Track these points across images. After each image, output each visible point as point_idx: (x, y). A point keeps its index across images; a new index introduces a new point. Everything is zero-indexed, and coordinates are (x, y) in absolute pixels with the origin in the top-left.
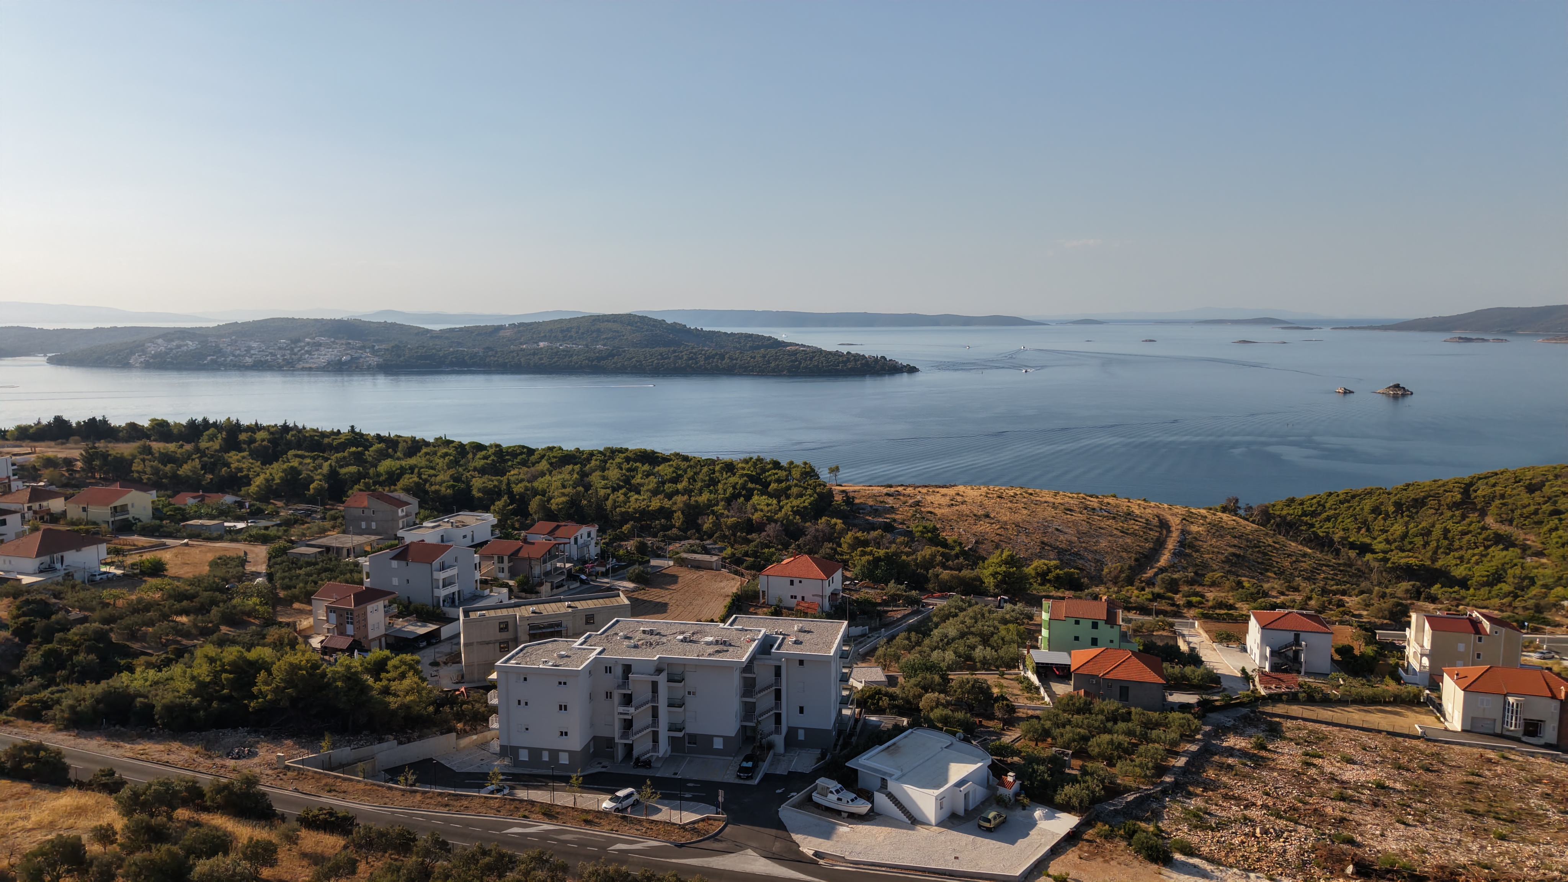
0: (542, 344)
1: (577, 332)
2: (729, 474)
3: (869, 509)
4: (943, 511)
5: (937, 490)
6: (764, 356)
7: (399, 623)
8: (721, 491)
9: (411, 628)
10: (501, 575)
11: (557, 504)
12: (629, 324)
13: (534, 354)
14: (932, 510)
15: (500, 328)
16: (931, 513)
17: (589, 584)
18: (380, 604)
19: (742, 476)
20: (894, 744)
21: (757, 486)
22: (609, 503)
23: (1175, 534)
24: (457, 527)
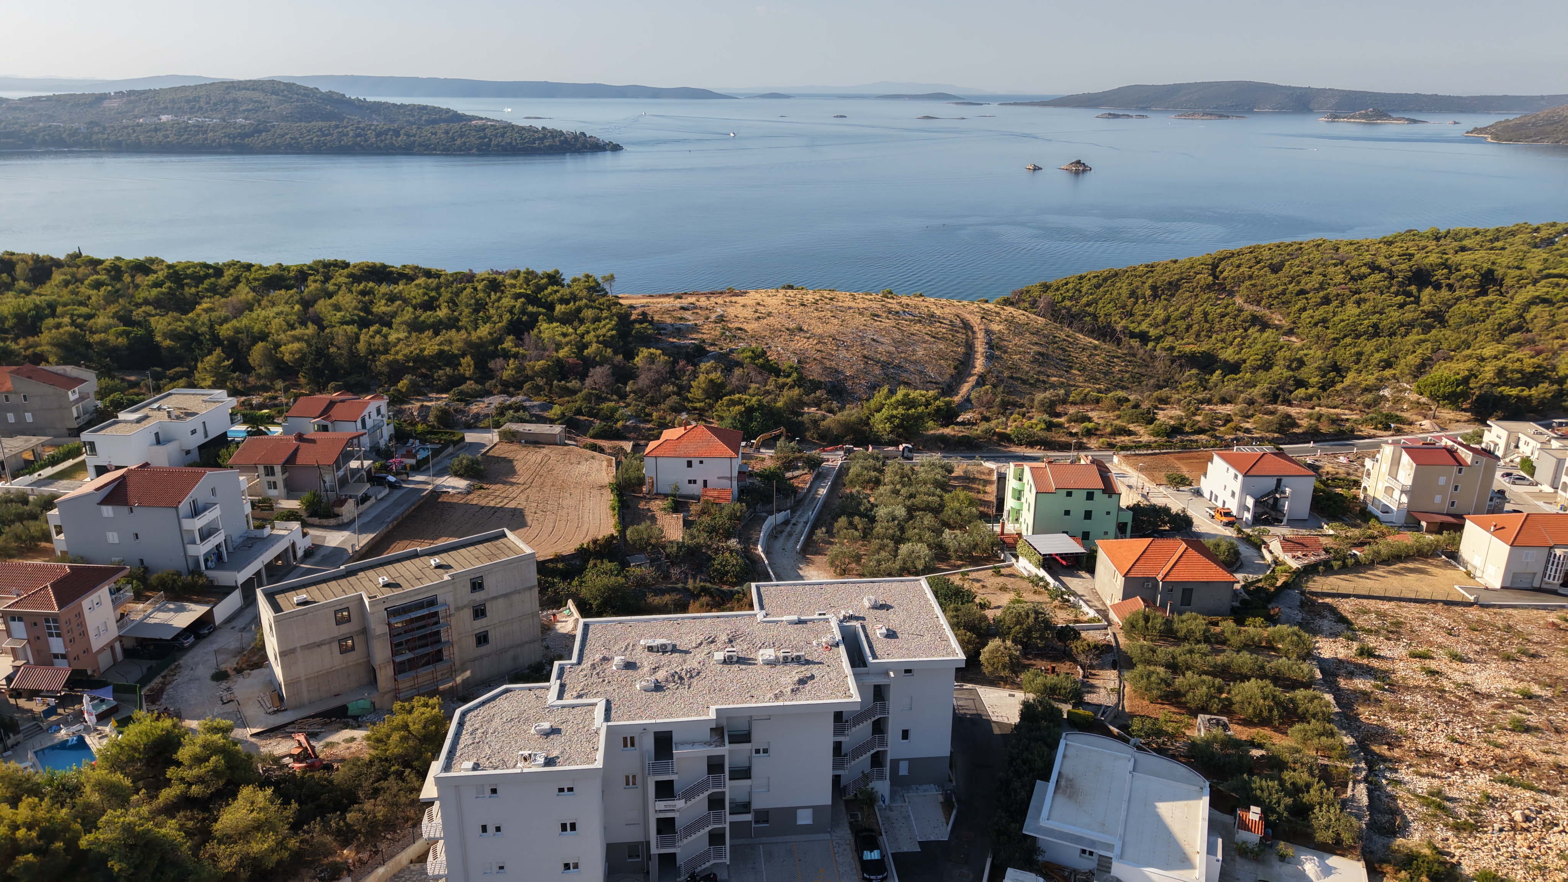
0: (164, 118)
1: (208, 103)
2: (498, 294)
3: (670, 328)
4: (753, 326)
5: (734, 299)
6: (447, 133)
7: (139, 611)
8: (495, 318)
9: (160, 617)
10: (273, 493)
11: (291, 353)
12: (273, 93)
13: (156, 130)
14: (740, 326)
15: (101, 98)
16: (740, 329)
17: (401, 487)
18: (103, 593)
19: (517, 297)
20: (1060, 773)
21: (541, 310)
22: (362, 346)
23: (980, 335)
24: (178, 418)
